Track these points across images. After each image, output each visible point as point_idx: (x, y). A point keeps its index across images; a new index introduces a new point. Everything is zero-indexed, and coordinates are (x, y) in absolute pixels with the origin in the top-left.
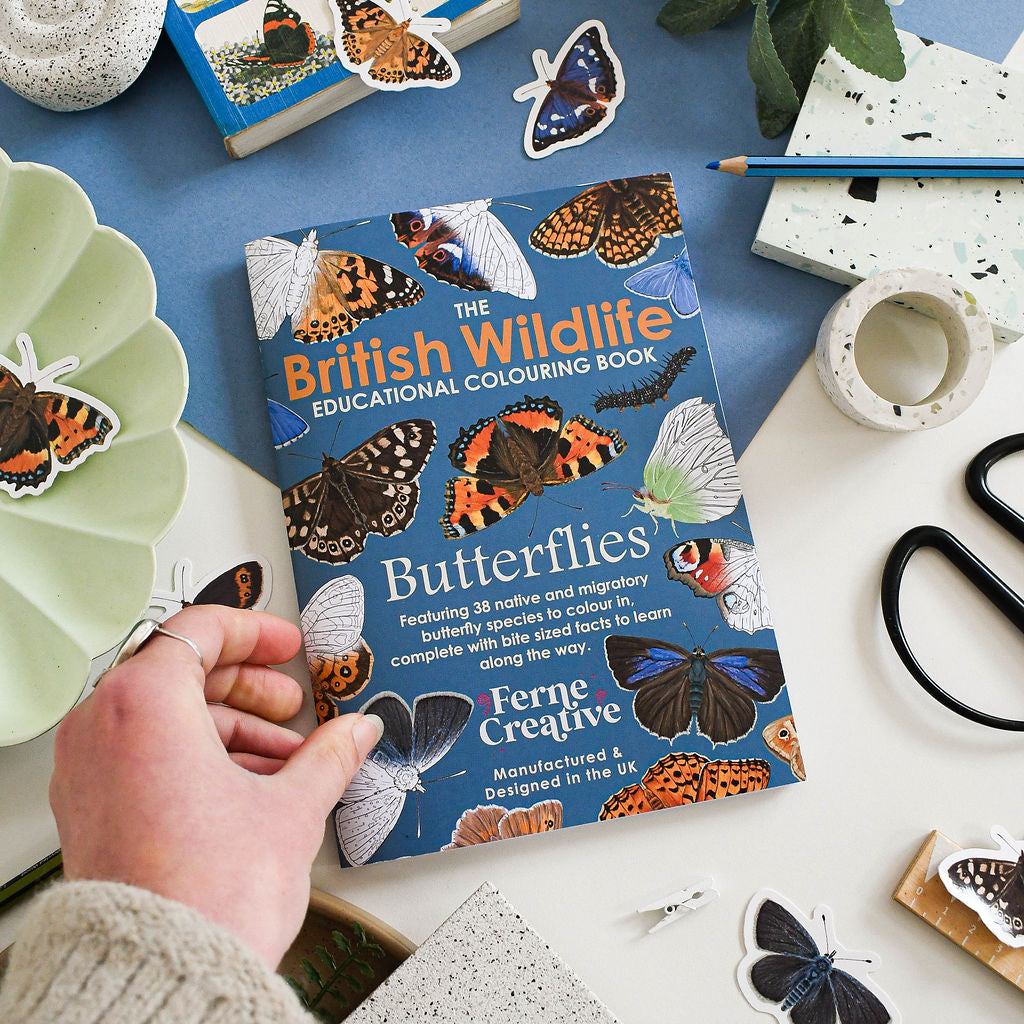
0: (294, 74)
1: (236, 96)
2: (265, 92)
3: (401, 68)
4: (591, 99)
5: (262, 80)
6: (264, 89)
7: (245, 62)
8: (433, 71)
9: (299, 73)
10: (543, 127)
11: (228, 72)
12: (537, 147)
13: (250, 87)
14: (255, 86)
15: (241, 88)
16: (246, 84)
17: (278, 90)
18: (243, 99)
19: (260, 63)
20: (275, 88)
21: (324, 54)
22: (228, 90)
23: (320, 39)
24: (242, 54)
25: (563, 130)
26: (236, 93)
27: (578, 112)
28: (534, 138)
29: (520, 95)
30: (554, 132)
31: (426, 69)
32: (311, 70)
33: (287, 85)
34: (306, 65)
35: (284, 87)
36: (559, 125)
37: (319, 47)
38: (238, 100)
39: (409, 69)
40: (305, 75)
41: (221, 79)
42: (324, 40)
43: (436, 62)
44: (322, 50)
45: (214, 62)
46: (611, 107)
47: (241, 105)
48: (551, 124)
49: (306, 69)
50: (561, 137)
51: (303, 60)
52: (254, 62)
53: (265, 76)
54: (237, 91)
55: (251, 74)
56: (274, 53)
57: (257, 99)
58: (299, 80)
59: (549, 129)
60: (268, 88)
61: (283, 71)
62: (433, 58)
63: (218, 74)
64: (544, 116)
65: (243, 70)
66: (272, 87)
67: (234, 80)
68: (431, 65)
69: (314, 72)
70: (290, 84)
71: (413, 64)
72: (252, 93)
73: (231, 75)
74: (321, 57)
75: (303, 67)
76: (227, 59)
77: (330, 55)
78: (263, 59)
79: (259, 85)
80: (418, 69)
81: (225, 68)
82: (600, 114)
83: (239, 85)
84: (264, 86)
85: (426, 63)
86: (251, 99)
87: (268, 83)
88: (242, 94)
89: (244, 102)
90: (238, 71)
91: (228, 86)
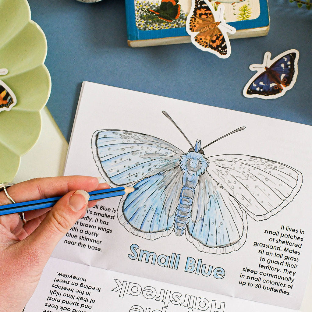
0: (166, 25)
1: (139, 25)
2: (151, 28)
3: (208, 41)
4: (279, 82)
5: (152, 22)
6: (152, 26)
7: (149, 12)
8: (220, 49)
9: (168, 25)
10: (255, 85)
11: (141, 13)
12: (248, 93)
13: (146, 23)
14: (148, 24)
15: (143, 22)
16: (146, 21)
17: (157, 29)
18: (142, 27)
19: (154, 14)
20: (156, 28)
21: (181, 22)
22: (138, 21)
23: (182, 14)
24: (149, 7)
25: (262, 90)
26: (140, 23)
27: (271, 85)
28: (249, 88)
29: (252, 67)
30: (258, 89)
31: (218, 46)
32: (173, 26)
33: (161, 28)
34: (172, 23)
35: (159, 29)
36: (261, 87)
37: (181, 18)
38: (140, 26)
39: (211, 43)
40: (170, 27)
41: (137, 15)
42: (184, 15)
43: (223, 46)
44: (181, 20)
45: (137, 6)
46: (285, 89)
47: (140, 29)
48: (258, 85)
49: (172, 25)
50: (259, 93)
51: (172, 20)
52: (153, 13)
53: (154, 21)
55: (149, 17)
56: (162, 12)
57: (147, 29)
58: (167, 28)
59: (256, 87)
60: (153, 27)
61: (162, 22)
62: (222, 43)
63: (136, 12)
64: (257, 81)
65: (147, 14)
66: (155, 27)
67: (141, 17)
68: (220, 46)
69: (174, 27)
70: (163, 29)
71: (214, 42)
72: (147, 26)
73: (141, 15)
74: (179, 22)
75: (171, 23)
76: (142, 7)
77: (183, 23)
78: (157, 13)
79: (150, 23)
80: (215, 45)
81: (140, 11)
82: (279, 90)
83: (142, 20)
84: (152, 25)
85: (219, 44)
86: (145, 29)
87: (154, 24)
88: (142, 25)
89: (141, 28)
90: (145, 14)
91: (138, 19)
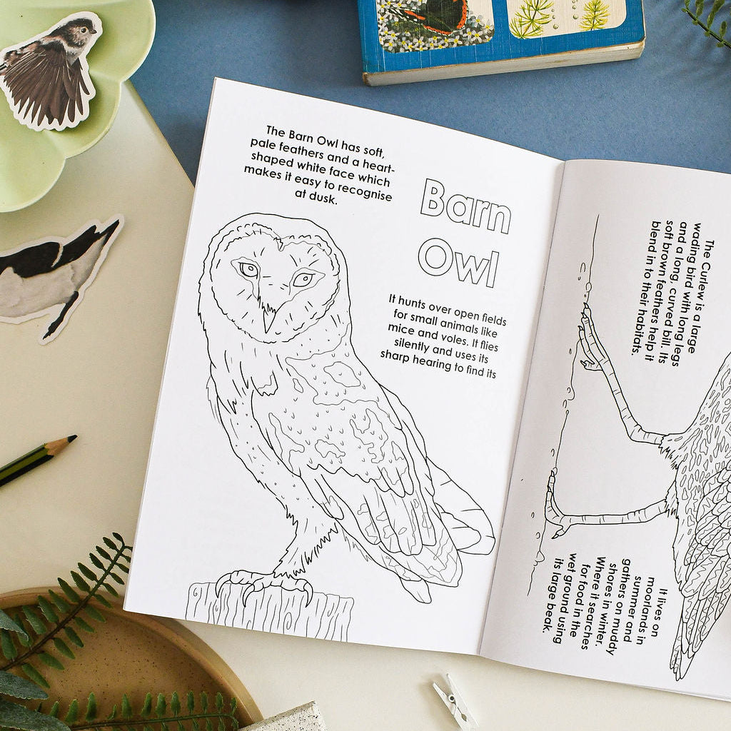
0: (439, 41)
1: (386, 41)
2: (409, 47)
5: (412, 36)
6: (410, 44)
7: (405, 14)
9: (442, 42)
11: (388, 17)
13: (400, 38)
14: (404, 39)
15: (393, 36)
16: (398, 34)
17: (421, 49)
18: (391, 46)
19: (416, 20)
20: (418, 47)
21: (469, 33)
22: (382, 34)
23: (471, 19)
24: (404, 6)
26: (387, 38)
32: (453, 43)
33: (429, 48)
34: (450, 37)
35: (426, 48)
38: (386, 45)
40: (447, 45)
41: (380, 22)
42: (474, 21)
44: (468, 30)
45: (380, 4)
47: (387, 50)
49: (450, 40)
51: (450, 32)
52: (412, 18)
53: (415, 33)
54: (388, 37)
55: (405, 26)
56: (430, 15)
57: (402, 50)
58: (440, 47)
60: (413, 45)
61: (431, 35)
63: (379, 16)
65: (400, 20)
66: (417, 44)
67: (390, 27)
69: (455, 46)
70: (432, 48)
72: (400, 44)
73: (389, 21)
74: (465, 35)
75: (448, 38)
76: (391, 6)
77: (473, 36)
78: (419, 18)
79: (408, 38)
81: (387, 13)
83: (392, 32)
84: (411, 41)
86: (397, 49)
87: (415, 40)
88: (391, 41)
89: (390, 49)
90: (396, 20)
91: (383, 29)
